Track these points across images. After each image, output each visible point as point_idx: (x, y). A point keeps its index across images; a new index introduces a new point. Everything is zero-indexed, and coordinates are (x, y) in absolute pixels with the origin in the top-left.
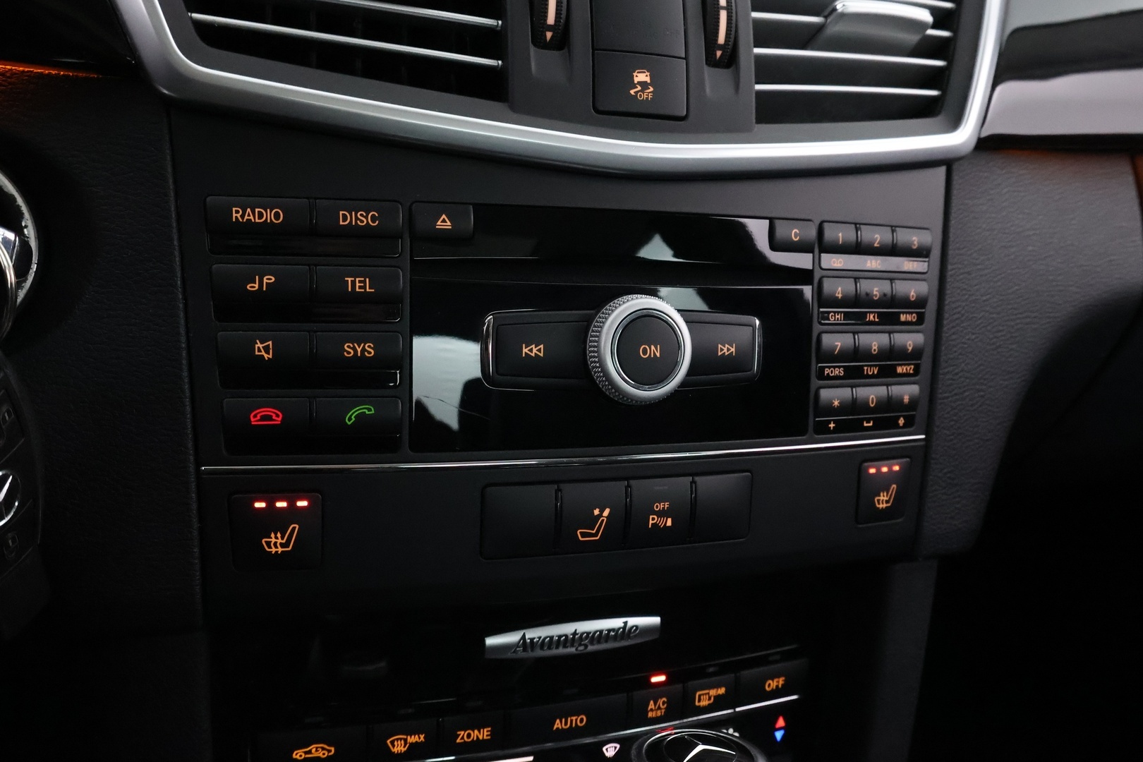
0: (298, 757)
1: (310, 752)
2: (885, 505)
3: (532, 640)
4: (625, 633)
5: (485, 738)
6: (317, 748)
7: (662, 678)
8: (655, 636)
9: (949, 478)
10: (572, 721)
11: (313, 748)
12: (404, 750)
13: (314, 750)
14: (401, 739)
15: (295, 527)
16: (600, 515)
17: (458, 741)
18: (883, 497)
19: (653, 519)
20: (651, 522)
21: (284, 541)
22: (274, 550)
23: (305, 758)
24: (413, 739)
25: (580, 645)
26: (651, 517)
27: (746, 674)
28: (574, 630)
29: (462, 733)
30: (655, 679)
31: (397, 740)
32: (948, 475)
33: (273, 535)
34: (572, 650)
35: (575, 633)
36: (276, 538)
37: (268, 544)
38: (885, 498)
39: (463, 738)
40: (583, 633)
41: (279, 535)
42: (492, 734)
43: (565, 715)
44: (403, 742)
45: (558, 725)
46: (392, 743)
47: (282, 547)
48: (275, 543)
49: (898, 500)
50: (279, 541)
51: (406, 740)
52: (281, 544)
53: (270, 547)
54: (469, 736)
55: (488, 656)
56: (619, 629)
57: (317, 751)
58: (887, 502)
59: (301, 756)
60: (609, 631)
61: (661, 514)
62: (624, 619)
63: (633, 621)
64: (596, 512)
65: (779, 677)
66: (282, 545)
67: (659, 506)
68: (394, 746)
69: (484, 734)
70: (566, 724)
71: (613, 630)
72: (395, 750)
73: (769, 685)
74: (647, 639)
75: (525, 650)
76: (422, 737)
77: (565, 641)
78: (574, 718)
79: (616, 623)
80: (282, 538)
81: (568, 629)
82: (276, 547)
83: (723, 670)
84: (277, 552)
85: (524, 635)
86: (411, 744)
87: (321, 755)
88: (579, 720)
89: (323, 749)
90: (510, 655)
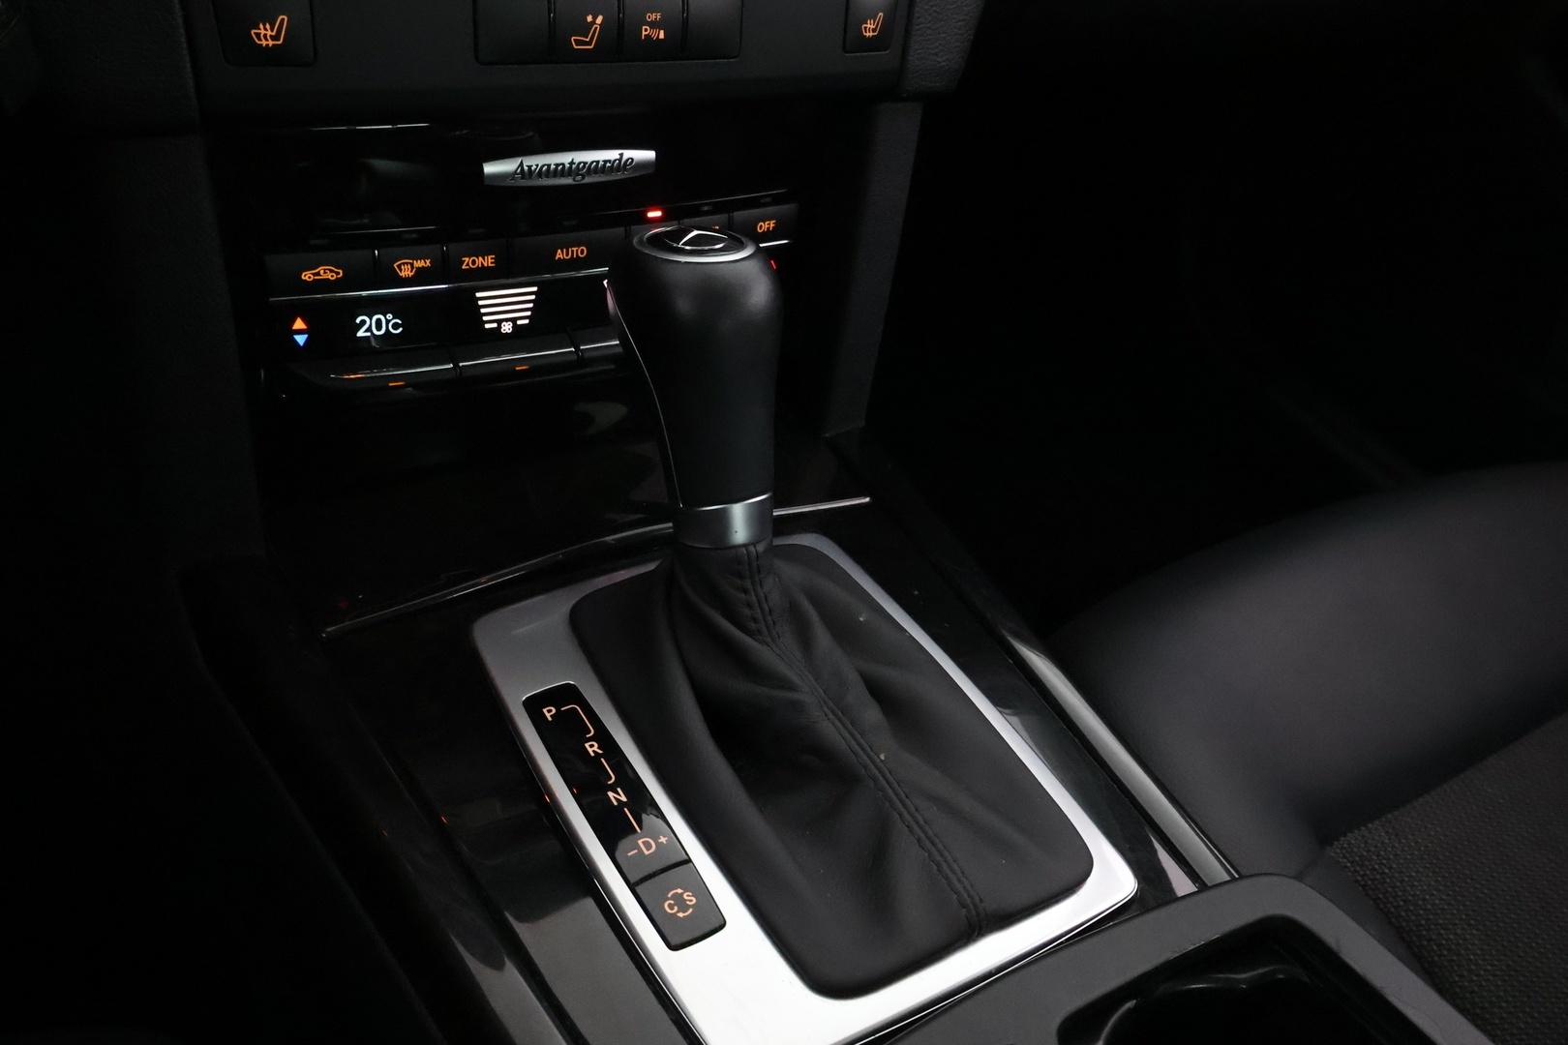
0: (307, 278)
1: (318, 274)
2: (871, 34)
3: (530, 167)
4: (620, 166)
5: (490, 265)
6: (325, 270)
7: (658, 214)
8: (651, 171)
9: (935, 11)
10: (573, 251)
11: (321, 269)
12: (411, 274)
13: (322, 272)
14: (407, 263)
15: (283, 19)
16: (594, 22)
17: (464, 267)
18: (870, 25)
19: (646, 30)
20: (644, 33)
21: (274, 34)
22: (264, 43)
23: (314, 280)
24: (419, 264)
25: (578, 175)
26: (644, 27)
27: (740, 215)
28: (570, 160)
29: (467, 259)
30: (651, 214)
31: (404, 264)
32: (934, 8)
33: (261, 26)
34: (568, 181)
35: (572, 163)
36: (266, 29)
37: (258, 35)
38: (872, 27)
39: (468, 265)
40: (580, 163)
41: (268, 26)
42: (497, 261)
43: (567, 246)
44: (409, 266)
45: (559, 255)
46: (399, 266)
47: (272, 40)
48: (265, 35)
49: (886, 28)
50: (269, 33)
51: (412, 265)
52: (271, 36)
53: (260, 40)
54: (474, 262)
55: (487, 182)
56: (615, 160)
57: (325, 273)
58: (874, 30)
59: (310, 277)
60: (605, 162)
61: (653, 25)
62: (621, 151)
63: (628, 154)
64: (589, 19)
65: (770, 220)
66: (273, 38)
67: (652, 17)
68: (401, 270)
69: (488, 261)
70: (567, 255)
71: (609, 161)
72: (403, 274)
73: (761, 226)
74: (643, 173)
75: (523, 177)
76: (428, 262)
77: (561, 171)
78: (575, 249)
79: (612, 155)
80: (272, 31)
81: (565, 158)
82: (266, 40)
83: (717, 209)
84: (267, 45)
85: (522, 163)
86: (418, 268)
87: (330, 277)
88: (580, 251)
89: (331, 271)
90: (510, 183)
